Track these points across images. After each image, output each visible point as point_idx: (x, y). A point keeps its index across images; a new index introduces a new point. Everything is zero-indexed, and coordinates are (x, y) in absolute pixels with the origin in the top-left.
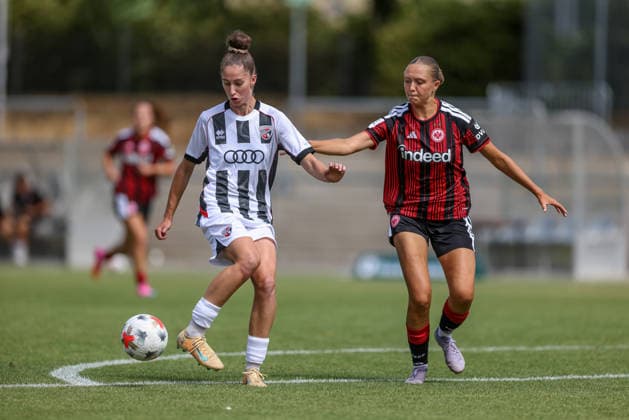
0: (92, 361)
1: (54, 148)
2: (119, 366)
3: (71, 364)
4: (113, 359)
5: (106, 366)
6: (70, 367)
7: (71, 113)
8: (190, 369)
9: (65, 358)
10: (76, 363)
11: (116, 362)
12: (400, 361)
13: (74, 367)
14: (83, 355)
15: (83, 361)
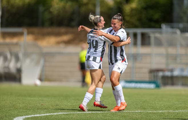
0: (28, 115)
1: (17, 44)
2: (37, 117)
3: (21, 116)
4: (35, 114)
5: (32, 117)
6: (20, 117)
7: (22, 34)
8: (60, 118)
9: (19, 114)
10: (22, 116)
11: (36, 115)
12: (130, 115)
13: (22, 117)
14: (25, 113)
15: (25, 115)
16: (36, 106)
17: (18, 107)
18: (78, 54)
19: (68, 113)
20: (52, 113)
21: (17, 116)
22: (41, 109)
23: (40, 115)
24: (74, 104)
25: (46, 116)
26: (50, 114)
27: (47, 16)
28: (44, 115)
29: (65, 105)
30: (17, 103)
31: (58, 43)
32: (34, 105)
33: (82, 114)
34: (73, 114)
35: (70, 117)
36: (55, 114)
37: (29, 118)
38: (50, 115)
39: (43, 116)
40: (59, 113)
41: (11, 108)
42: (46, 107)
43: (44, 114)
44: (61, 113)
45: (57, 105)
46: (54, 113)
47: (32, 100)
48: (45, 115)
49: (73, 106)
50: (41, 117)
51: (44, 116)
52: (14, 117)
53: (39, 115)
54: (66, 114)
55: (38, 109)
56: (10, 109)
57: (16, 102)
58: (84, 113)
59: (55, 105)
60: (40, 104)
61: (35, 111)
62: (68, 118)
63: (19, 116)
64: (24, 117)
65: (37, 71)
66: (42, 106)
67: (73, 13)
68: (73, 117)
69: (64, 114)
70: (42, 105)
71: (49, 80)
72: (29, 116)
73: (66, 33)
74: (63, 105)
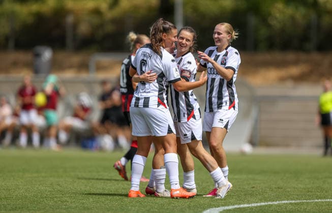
0: (228, 205)
2: (244, 208)
3: (215, 207)
4: (240, 204)
5: (236, 208)
6: (214, 209)
8: (284, 210)
9: (212, 203)
10: (218, 206)
11: (242, 206)
13: (217, 209)
14: (223, 201)
15: (223, 206)
16: (243, 190)
18: (317, 99)
19: (299, 201)
20: (270, 201)
21: (210, 207)
22: (251, 195)
23: (250, 205)
24: (309, 186)
25: (260, 206)
26: (266, 203)
27: (263, 32)
28: (255, 205)
29: (294, 188)
30: (209, 184)
31: (282, 80)
32: (240, 188)
33: (323, 202)
34: (308, 203)
35: (301, 208)
36: (276, 203)
37: (230, 210)
38: (266, 206)
39: (254, 207)
40: (283, 202)
42: (261, 191)
43: (257, 203)
44: (287, 202)
45: (279, 188)
46: (274, 201)
47: (236, 179)
48: (259, 204)
49: (309, 188)
50: (251, 208)
51: (256, 207)
52: (204, 209)
53: (246, 205)
54: (295, 204)
55: (245, 195)
57: (207, 183)
58: (326, 202)
59: (275, 188)
60: (251, 186)
61: (240, 198)
62: (298, 210)
63: (212, 207)
64: (221, 209)
66: (253, 189)
67: (308, 27)
68: (306, 209)
69: (290, 203)
70: (253, 187)
71: (268, 145)
72: (231, 207)
73: (296, 63)
74: (290, 188)
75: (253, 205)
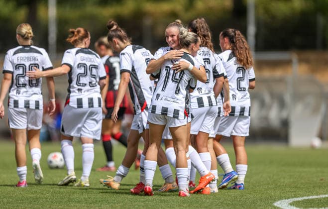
0: (298, 197)
1: (281, 80)
2: (313, 199)
3: (286, 199)
4: (309, 195)
5: (305, 200)
7: (288, 63)
9: (283, 195)
10: (288, 198)
11: (311, 197)
14: (293, 193)
15: (292, 197)
16: (312, 183)
17: (282, 184)
21: (280, 199)
22: (320, 187)
23: (319, 197)
28: (324, 196)
30: (280, 177)
32: (309, 180)
39: (322, 198)
41: (270, 186)
43: (325, 194)
47: (306, 172)
48: (327, 196)
50: (320, 200)
51: (324, 199)
52: (275, 201)
53: (316, 197)
55: (314, 187)
56: (268, 187)
60: (319, 179)
61: (310, 190)
63: (283, 199)
64: (291, 200)
65: (316, 124)
66: (322, 182)
70: (322, 180)
72: (300, 199)
75: (321, 196)
